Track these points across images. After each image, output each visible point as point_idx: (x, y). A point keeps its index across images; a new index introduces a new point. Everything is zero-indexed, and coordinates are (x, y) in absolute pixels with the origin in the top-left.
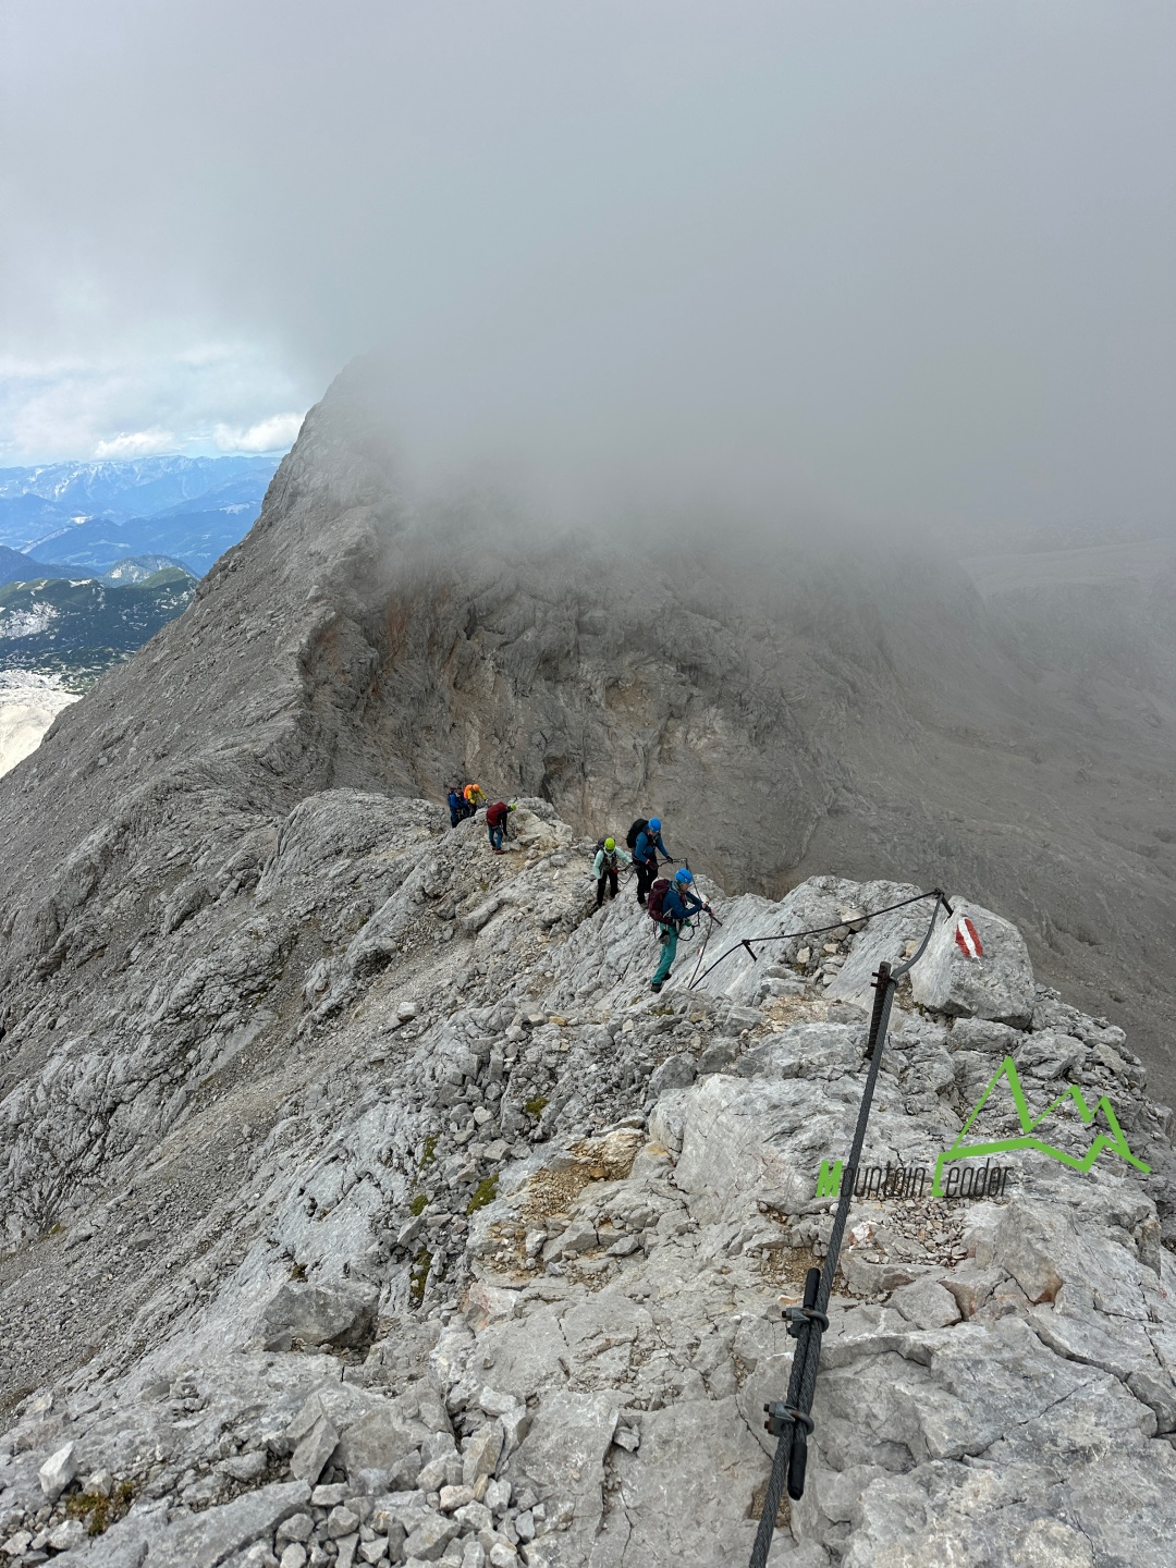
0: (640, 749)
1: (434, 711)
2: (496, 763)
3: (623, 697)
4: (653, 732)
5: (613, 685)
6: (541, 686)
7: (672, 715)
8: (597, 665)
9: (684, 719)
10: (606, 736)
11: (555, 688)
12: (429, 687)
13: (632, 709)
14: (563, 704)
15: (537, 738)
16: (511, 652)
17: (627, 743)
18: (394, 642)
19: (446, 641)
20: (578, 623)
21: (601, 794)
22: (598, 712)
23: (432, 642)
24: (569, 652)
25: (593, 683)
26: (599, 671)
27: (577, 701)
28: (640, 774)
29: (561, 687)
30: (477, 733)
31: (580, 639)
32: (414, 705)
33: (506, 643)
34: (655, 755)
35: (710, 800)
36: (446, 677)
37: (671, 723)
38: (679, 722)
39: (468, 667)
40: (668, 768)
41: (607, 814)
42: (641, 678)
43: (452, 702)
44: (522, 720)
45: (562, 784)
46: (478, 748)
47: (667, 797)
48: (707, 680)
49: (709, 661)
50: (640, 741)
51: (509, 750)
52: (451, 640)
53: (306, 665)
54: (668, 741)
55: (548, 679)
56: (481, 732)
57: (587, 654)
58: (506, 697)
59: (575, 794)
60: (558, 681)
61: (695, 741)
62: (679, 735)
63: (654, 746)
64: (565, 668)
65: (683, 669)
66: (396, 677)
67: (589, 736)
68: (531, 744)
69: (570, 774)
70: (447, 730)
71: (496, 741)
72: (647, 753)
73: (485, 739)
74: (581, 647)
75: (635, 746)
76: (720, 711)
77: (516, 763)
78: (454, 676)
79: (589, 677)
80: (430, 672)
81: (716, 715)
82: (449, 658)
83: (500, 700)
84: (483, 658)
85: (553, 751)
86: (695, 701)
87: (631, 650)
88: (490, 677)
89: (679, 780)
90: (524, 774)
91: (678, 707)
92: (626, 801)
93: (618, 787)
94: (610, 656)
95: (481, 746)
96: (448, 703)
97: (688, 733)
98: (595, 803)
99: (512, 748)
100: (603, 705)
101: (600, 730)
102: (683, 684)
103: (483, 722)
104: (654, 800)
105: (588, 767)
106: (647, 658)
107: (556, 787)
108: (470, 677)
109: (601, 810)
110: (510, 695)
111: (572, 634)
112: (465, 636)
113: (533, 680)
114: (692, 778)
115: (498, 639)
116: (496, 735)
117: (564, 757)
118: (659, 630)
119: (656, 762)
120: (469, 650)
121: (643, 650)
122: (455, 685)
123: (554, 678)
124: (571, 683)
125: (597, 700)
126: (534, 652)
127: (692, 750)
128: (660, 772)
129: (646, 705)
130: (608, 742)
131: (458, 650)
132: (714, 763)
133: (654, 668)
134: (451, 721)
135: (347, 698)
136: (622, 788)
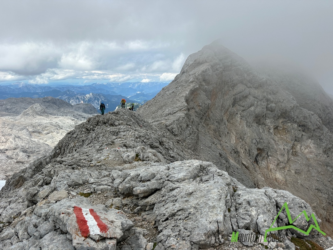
0: (286, 150)
1: (223, 127)
2: (241, 147)
3: (279, 132)
4: (290, 145)
5: (276, 128)
6: (255, 125)
7: (296, 140)
8: (272, 121)
9: (300, 142)
10: (274, 144)
12: (222, 119)
13: (282, 137)
14: (261, 132)
15: (254, 141)
16: (246, 113)
17: (282, 147)
18: (212, 103)
19: (226, 107)
20: (266, 107)
21: (273, 163)
22: (272, 136)
23: (222, 106)
24: (264, 115)
25: (270, 127)
26: (272, 123)
27: (266, 131)
28: (286, 158)
29: (260, 126)
30: (234, 137)
31: (267, 112)
33: (244, 110)
34: (291, 153)
35: (311, 171)
36: (225, 118)
37: (296, 143)
38: (298, 143)
39: (232, 115)
40: (295, 158)
41: (276, 170)
42: (285, 127)
44: (249, 135)
45: (261, 158)
46: (235, 141)
47: (296, 168)
48: (308, 130)
49: (309, 124)
50: (285, 147)
51: (245, 144)
52: (228, 107)
54: (295, 149)
55: (257, 123)
56: (236, 137)
57: (268, 117)
59: (265, 162)
60: (260, 124)
61: (304, 150)
62: (298, 147)
63: (290, 149)
64: (262, 121)
65: (300, 126)
67: (270, 143)
68: (252, 142)
69: (264, 155)
70: (226, 134)
71: (241, 140)
72: (288, 152)
73: (237, 139)
74: (267, 115)
75: (284, 149)
76: (312, 141)
77: (247, 148)
78: (227, 118)
79: (269, 124)
80: (222, 114)
81: (311, 142)
82: (226, 112)
83: (242, 127)
84: (237, 114)
85: (259, 146)
86: (304, 137)
87: (282, 118)
88: (239, 119)
89: (300, 162)
90: (250, 153)
91: (298, 138)
92: (282, 167)
93: (279, 162)
94: (276, 119)
96: (227, 125)
97: (301, 147)
98: (272, 166)
100: (273, 134)
101: (273, 142)
102: (300, 131)
103: (236, 133)
104: (291, 168)
105: (269, 154)
106: (287, 121)
107: (260, 159)
108: (232, 119)
109: (274, 169)
110: (245, 126)
111: (265, 110)
112: (232, 106)
113: (253, 123)
114: (304, 162)
115: (242, 108)
116: (241, 138)
117: (263, 149)
118: (292, 113)
119: (291, 155)
120: (233, 110)
121: (286, 118)
122: (228, 121)
124: (264, 125)
125: (272, 132)
126: (253, 114)
127: (303, 153)
128: (292, 159)
129: (287, 136)
130: (275, 146)
131: (230, 110)
132: (311, 158)
133: (289, 124)
134: (227, 131)
135: (200, 115)
136: (280, 162)
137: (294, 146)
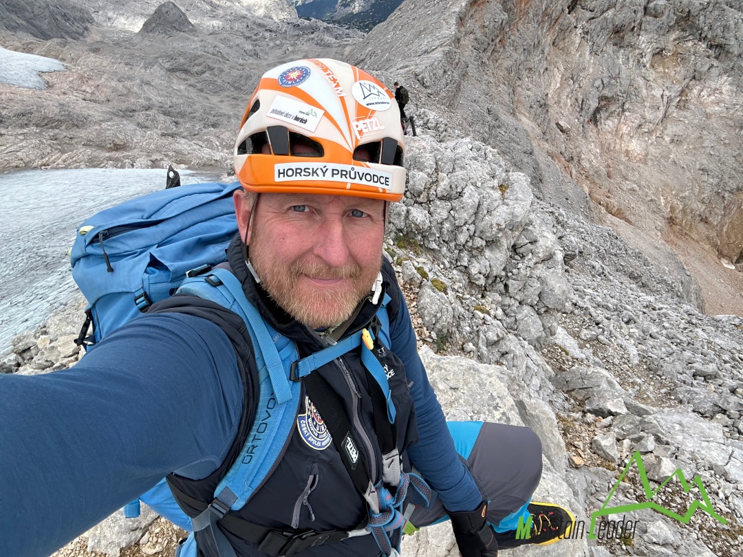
0: (665, 98)
1: (537, 59)
2: (567, 96)
3: (664, 62)
4: (678, 88)
5: (658, 53)
6: (610, 48)
7: (694, 78)
8: (651, 38)
9: (702, 81)
10: (644, 86)
11: (618, 51)
12: (536, 43)
13: (667, 71)
14: (621, 63)
15: (598, 83)
16: (595, 25)
17: (657, 93)
18: (521, 11)
19: (554, 14)
20: (645, 8)
21: (631, 124)
22: (644, 69)
23: (545, 14)
24: (634, 27)
25: (645, 50)
26: (652, 43)
27: (631, 61)
28: (660, 114)
29: (622, 51)
30: (560, 76)
31: (644, 19)
32: (524, 53)
33: (593, 18)
34: (674, 103)
35: (704, 137)
36: (549, 38)
37: (693, 82)
38: (698, 83)
39: (565, 31)
40: (681, 112)
41: (631, 137)
42: (679, 51)
43: (549, 54)
44: (591, 70)
45: (607, 114)
46: (558, 85)
47: (675, 131)
48: (726, 56)
49: (732, 43)
50: (667, 93)
51: (578, 89)
52: (558, 13)
53: (461, 20)
54: (687, 95)
55: (615, 44)
56: (563, 75)
57: (646, 30)
58: (585, 54)
59: (613, 122)
60: (621, 47)
61: (706, 97)
62: (695, 91)
63: (675, 97)
64: (628, 38)
65: (711, 47)
66: (518, 34)
67: (633, 86)
68: (593, 86)
69: (614, 109)
70: (542, 72)
71: (571, 82)
72: (670, 100)
73: (564, 80)
74: (643, 25)
75: (662, 96)
76: (730, 79)
77: (580, 97)
78: (554, 38)
79: (643, 46)
80: (539, 33)
81: (725, 81)
82: (554, 25)
83: (580, 56)
84: (576, 27)
85: (606, 92)
86: (713, 70)
87: (678, 30)
88: (577, 40)
89: (687, 122)
90: (584, 106)
91: (700, 73)
92: (646, 130)
93: (644, 121)
94: (662, 33)
95: (561, 84)
96: (546, 54)
97: (702, 91)
98: (624, 129)
99: (580, 87)
100: (648, 65)
101: (641, 82)
102: (708, 57)
103: (565, 69)
104: (666, 132)
105: (627, 106)
106: (687, 36)
107: (602, 116)
108: (564, 39)
109: (628, 134)
110: (588, 53)
111: (640, 15)
112: (567, 11)
113: (605, 45)
114: (696, 121)
115: (589, 15)
116: (572, 78)
117: (613, 97)
118: (702, 18)
119: (674, 108)
120: (567, 21)
121: (686, 31)
122: (553, 44)
123: (619, 44)
124: (630, 49)
125: (645, 61)
126: (610, 25)
127: (701, 103)
128: (675, 115)
129: (678, 69)
130: (644, 91)
131: (561, 20)
132: (715, 114)
133: (690, 44)
134: (545, 66)
135: (483, 44)
136: (646, 122)
137: (687, 91)
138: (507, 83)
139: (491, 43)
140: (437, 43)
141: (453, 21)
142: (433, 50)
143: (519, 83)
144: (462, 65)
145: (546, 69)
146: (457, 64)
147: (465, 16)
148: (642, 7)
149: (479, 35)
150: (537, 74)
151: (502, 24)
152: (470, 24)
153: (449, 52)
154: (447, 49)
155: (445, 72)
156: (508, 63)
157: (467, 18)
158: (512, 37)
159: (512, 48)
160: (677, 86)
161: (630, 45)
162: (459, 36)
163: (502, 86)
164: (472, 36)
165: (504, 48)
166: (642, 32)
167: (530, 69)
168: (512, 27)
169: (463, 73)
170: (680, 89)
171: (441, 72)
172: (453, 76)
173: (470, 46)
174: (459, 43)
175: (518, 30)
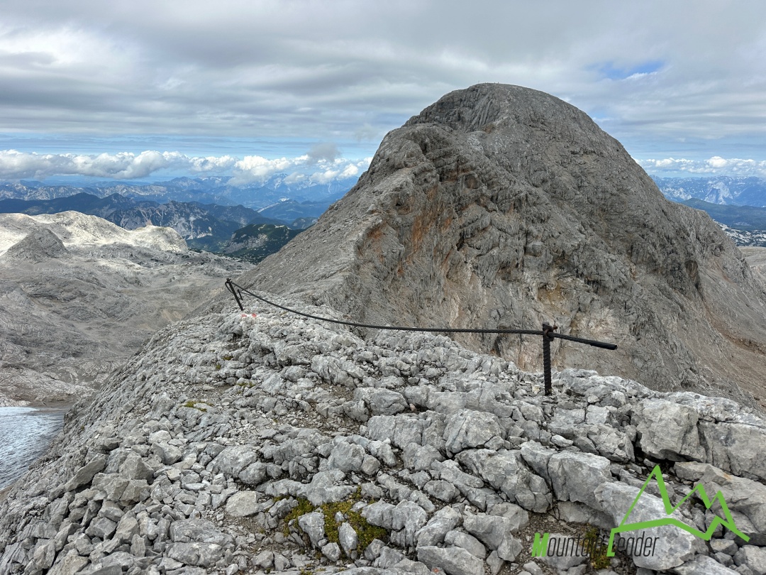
0: (558, 328)
1: (434, 289)
2: (468, 326)
3: (549, 296)
5: (542, 288)
6: (500, 282)
7: (580, 310)
8: (534, 274)
9: (587, 313)
10: (537, 317)
11: (507, 285)
12: (432, 274)
13: (553, 303)
14: (511, 295)
15: (494, 313)
16: (483, 260)
18: (415, 245)
19: (445, 250)
20: (525, 249)
21: (531, 354)
22: (533, 302)
23: (437, 249)
24: (518, 264)
25: (531, 285)
26: (535, 278)
27: (520, 294)
28: (557, 344)
29: (511, 285)
30: (458, 306)
31: (525, 258)
32: (422, 284)
33: (480, 255)
36: (443, 271)
37: (579, 314)
38: (584, 315)
39: (456, 266)
41: (534, 366)
42: (561, 285)
43: (445, 286)
44: (486, 302)
45: (507, 344)
46: (457, 315)
47: (575, 361)
48: (604, 290)
49: (606, 279)
50: (558, 323)
51: (477, 319)
52: (448, 250)
53: (359, 249)
54: (576, 326)
55: (504, 279)
56: (460, 306)
57: (528, 267)
58: (477, 286)
59: (515, 352)
60: (510, 281)
61: (594, 327)
62: (584, 322)
63: (567, 327)
64: (514, 273)
65: (588, 282)
66: (414, 266)
67: (526, 316)
68: (490, 316)
69: (513, 338)
70: (440, 302)
71: (469, 312)
73: (462, 311)
74: (525, 263)
76: (611, 311)
77: (479, 327)
78: (447, 271)
79: (528, 281)
80: (434, 266)
81: (608, 313)
82: (446, 260)
83: (474, 288)
84: (466, 262)
85: (504, 322)
86: (595, 303)
87: (556, 267)
88: (469, 274)
89: (582, 351)
91: (584, 305)
94: (543, 269)
95: (459, 314)
96: (442, 286)
97: (589, 322)
98: (526, 359)
99: (478, 317)
100: (536, 298)
101: (533, 313)
102: (588, 291)
103: (462, 300)
104: (566, 361)
105: (524, 336)
106: (566, 273)
107: (504, 346)
108: (457, 272)
109: (531, 364)
110: (480, 286)
111: (521, 253)
112: (456, 248)
113: (495, 279)
114: (591, 351)
115: (476, 252)
116: (470, 309)
117: (510, 327)
118: (575, 257)
120: (458, 257)
121: (564, 268)
122: (447, 276)
123: (507, 279)
124: (517, 283)
125: (533, 294)
126: (497, 262)
127: (591, 333)
128: (570, 344)
129: (564, 302)
131: (451, 256)
133: (570, 280)
134: (443, 297)
135: (382, 272)
137: (576, 322)
138: (410, 311)
139: (390, 272)
140: (336, 268)
141: (351, 249)
142: (332, 275)
143: (421, 311)
144: (365, 291)
145: (444, 299)
146: (359, 290)
147: (363, 246)
148: (522, 247)
149: (378, 264)
150: (436, 303)
151: (400, 254)
152: (368, 253)
153: (350, 277)
154: (347, 274)
155: (347, 297)
156: (408, 292)
157: (365, 248)
158: (409, 268)
159: (410, 278)
160: (566, 318)
161: (516, 280)
162: (358, 262)
163: (406, 314)
164: (371, 265)
165: (403, 277)
166: (525, 269)
167: (429, 299)
168: (408, 259)
169: (367, 299)
170: (570, 320)
171: (342, 297)
172: (356, 302)
173: (370, 274)
174: (358, 269)
175: (414, 263)
